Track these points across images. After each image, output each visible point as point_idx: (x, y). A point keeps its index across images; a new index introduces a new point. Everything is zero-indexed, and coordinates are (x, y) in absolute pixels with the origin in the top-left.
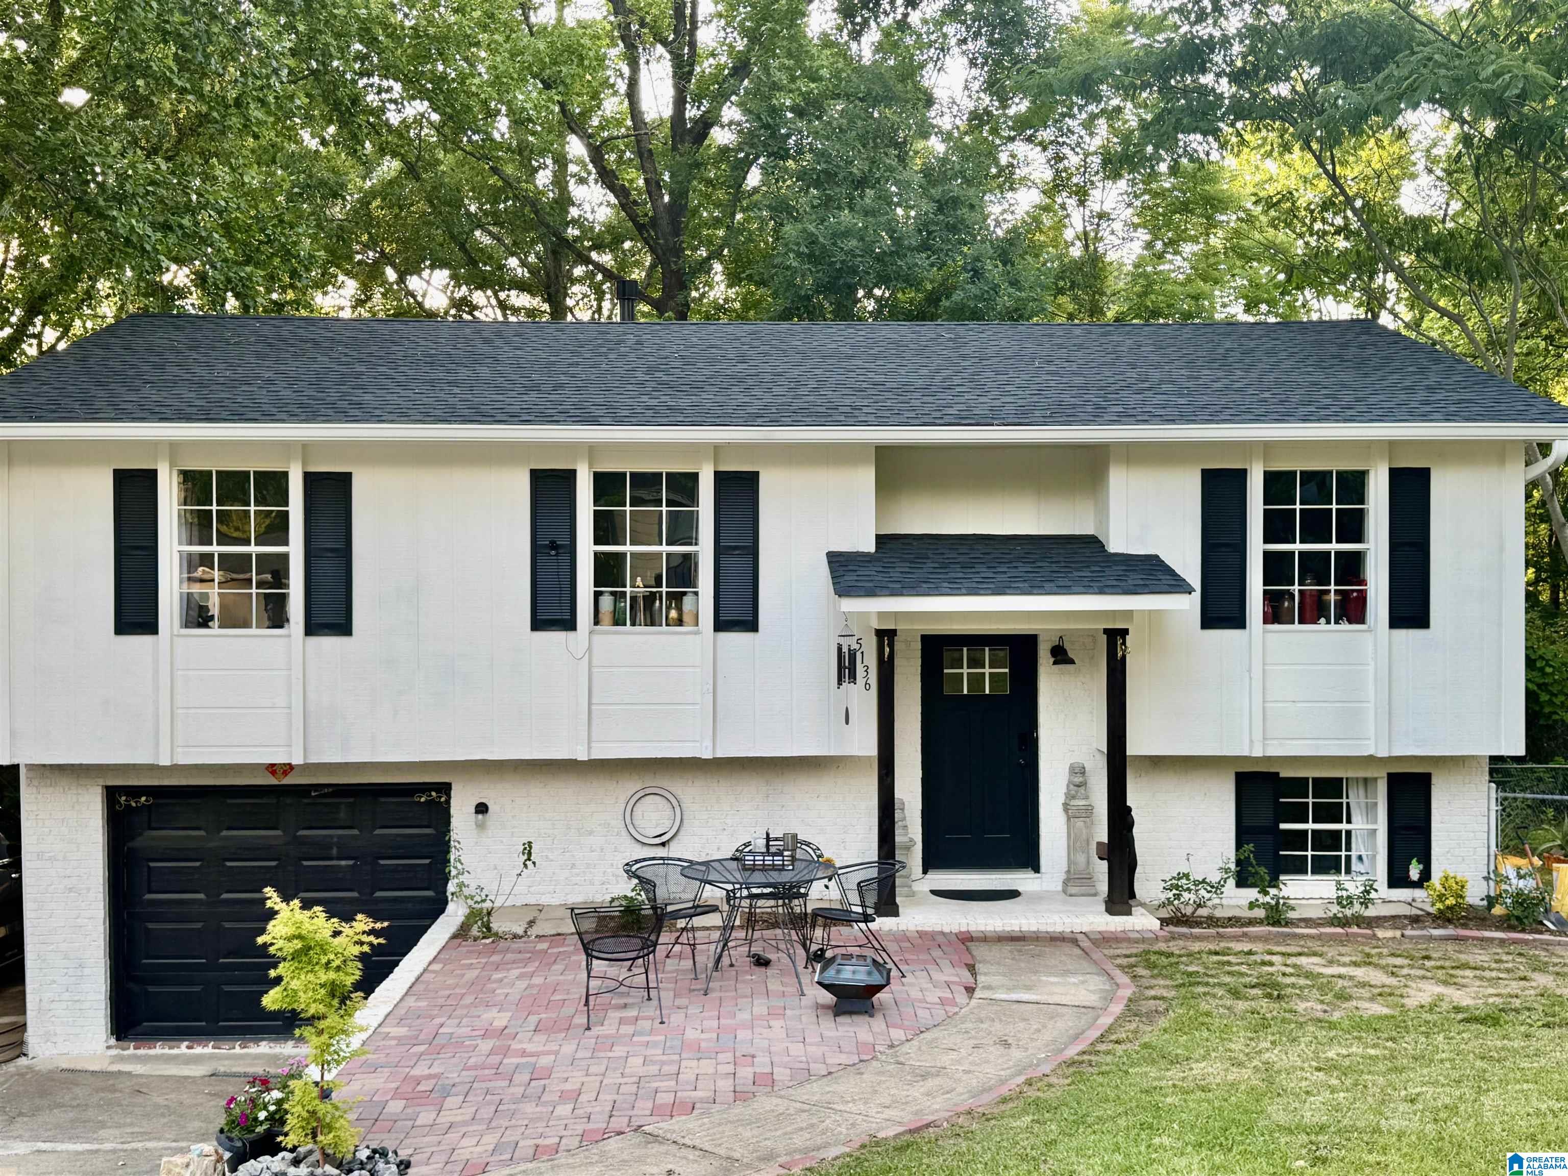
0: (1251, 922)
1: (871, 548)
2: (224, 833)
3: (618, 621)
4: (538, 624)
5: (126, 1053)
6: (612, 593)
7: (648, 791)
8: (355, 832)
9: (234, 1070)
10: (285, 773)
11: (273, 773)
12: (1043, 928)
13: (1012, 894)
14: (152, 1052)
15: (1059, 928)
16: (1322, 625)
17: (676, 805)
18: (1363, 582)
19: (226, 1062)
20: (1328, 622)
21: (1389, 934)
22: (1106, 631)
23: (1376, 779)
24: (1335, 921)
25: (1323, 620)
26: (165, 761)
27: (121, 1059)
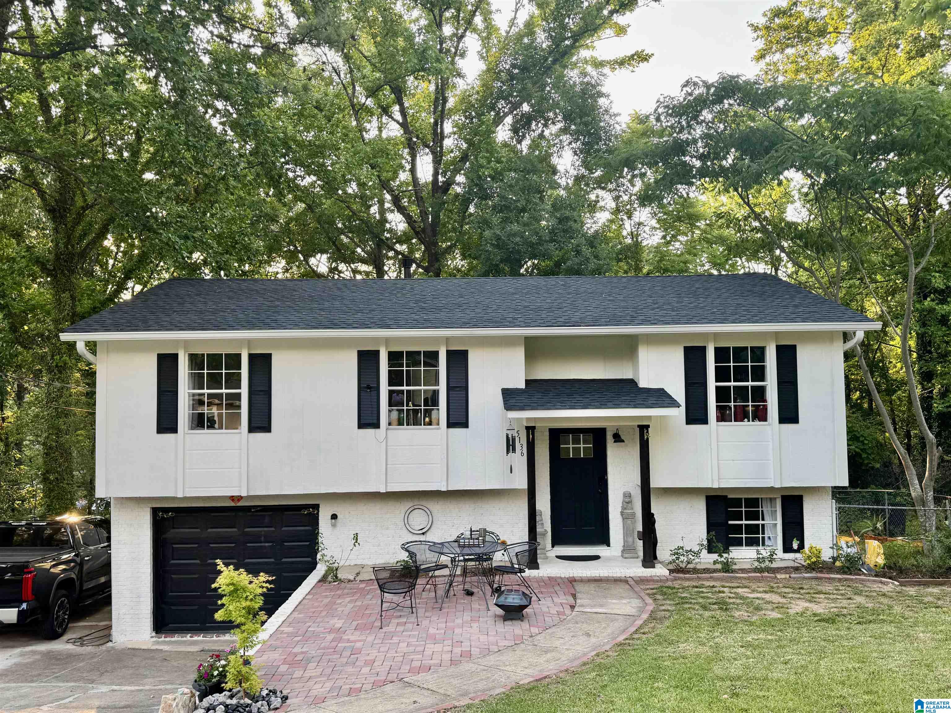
0: (715, 571)
1: (522, 386)
2: (210, 530)
3: (400, 423)
4: (361, 426)
5: (160, 640)
6: (398, 410)
7: (416, 507)
8: (273, 529)
9: (213, 648)
10: (239, 500)
11: (233, 500)
12: (611, 575)
13: (597, 558)
14: (173, 639)
15: (619, 575)
16: (746, 422)
17: (430, 514)
18: (765, 401)
19: (209, 644)
20: (749, 421)
21: (783, 576)
22: (639, 426)
23: (775, 499)
24: (756, 570)
25: (746, 420)
26: (180, 495)
27: (158, 643)
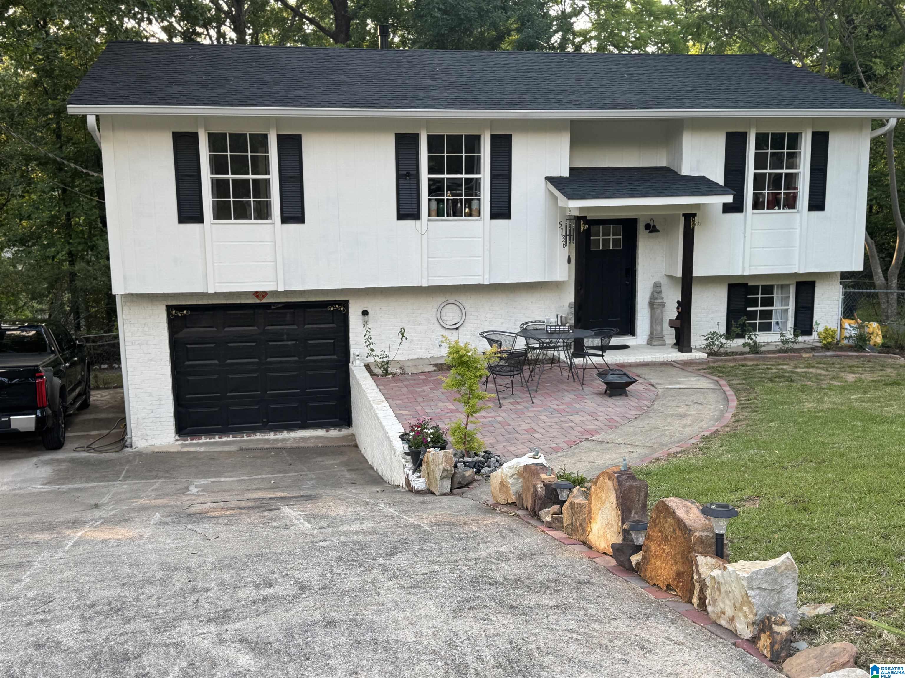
0: (742, 353)
1: (567, 174)
2: (227, 329)
3: (440, 213)
4: (401, 216)
5: (186, 442)
6: (436, 200)
7: (449, 302)
8: (295, 327)
10: (264, 297)
11: (257, 296)
12: (654, 360)
13: (625, 347)
14: (201, 441)
16: (776, 210)
17: (462, 309)
18: (796, 188)
20: (780, 208)
21: (808, 355)
22: (684, 215)
23: (788, 286)
24: (780, 351)
25: (777, 207)
27: (186, 445)
